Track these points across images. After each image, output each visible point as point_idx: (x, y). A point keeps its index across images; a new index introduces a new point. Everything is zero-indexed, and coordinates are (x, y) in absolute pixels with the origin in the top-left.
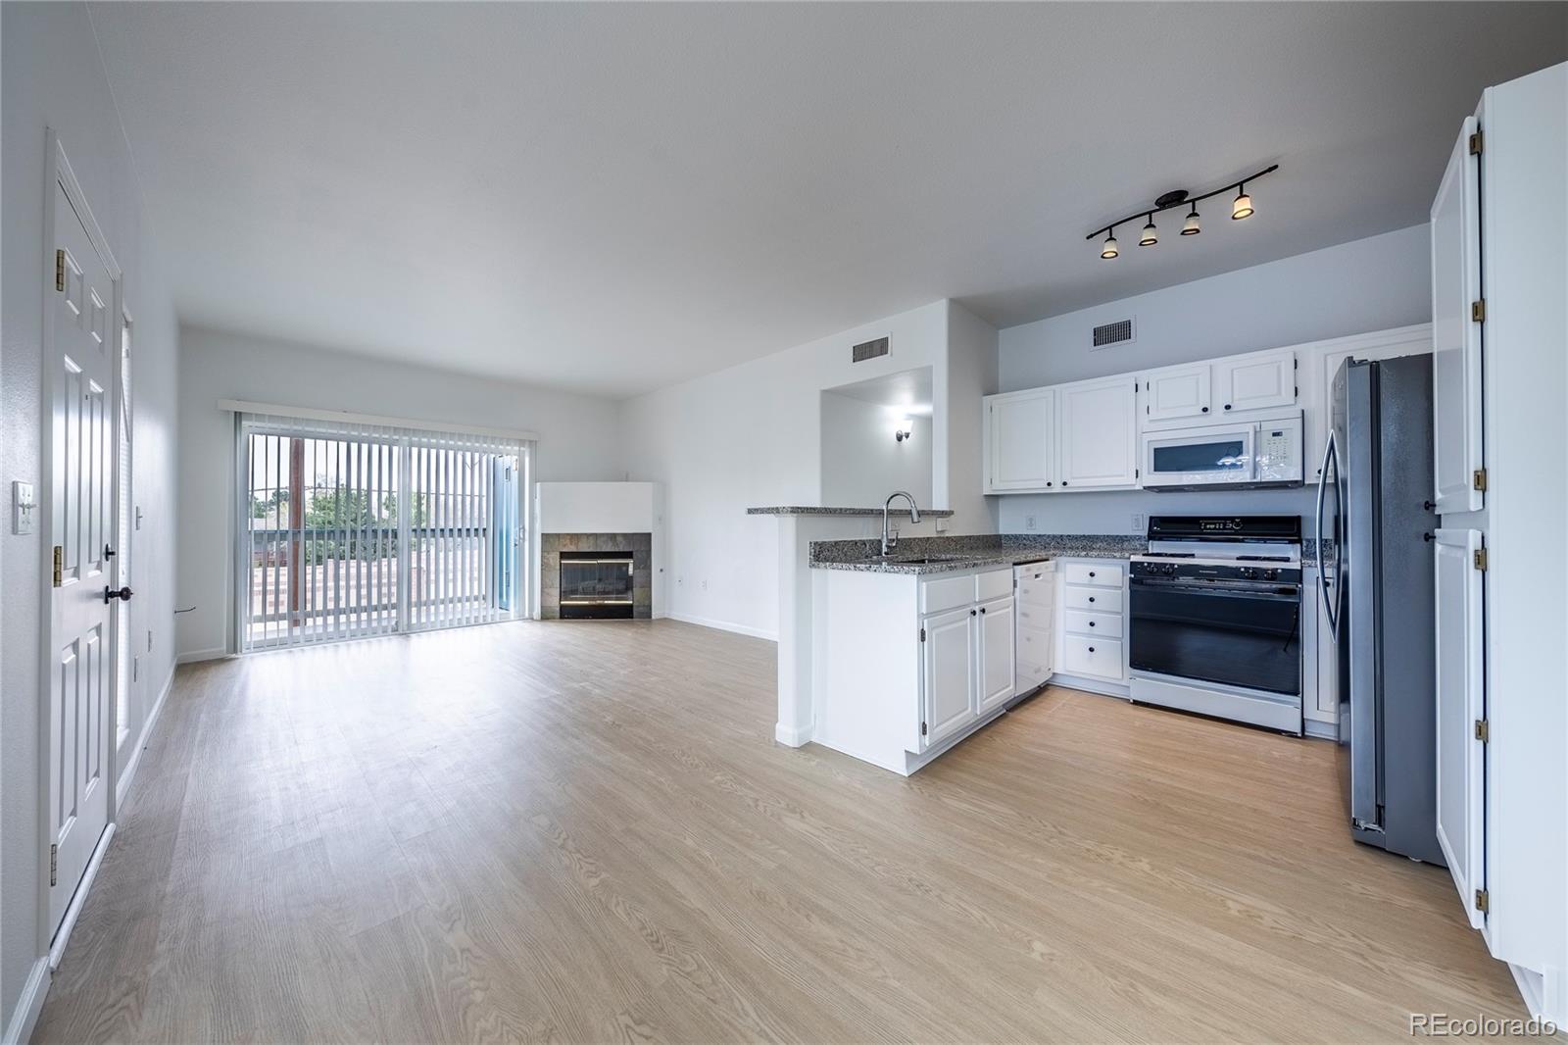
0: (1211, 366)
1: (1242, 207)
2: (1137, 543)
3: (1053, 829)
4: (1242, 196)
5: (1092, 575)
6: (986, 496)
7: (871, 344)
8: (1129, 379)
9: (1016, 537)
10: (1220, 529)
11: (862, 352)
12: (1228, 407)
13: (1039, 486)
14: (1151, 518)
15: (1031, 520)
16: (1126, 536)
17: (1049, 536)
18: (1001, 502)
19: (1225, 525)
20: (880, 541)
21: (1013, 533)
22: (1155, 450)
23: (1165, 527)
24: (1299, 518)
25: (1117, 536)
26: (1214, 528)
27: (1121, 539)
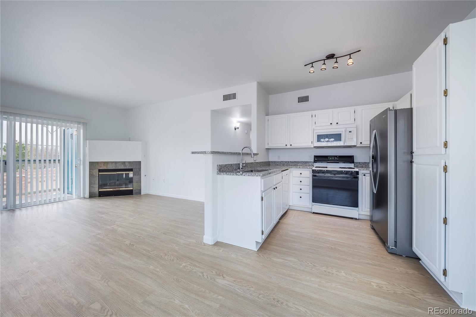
0: (333, 111)
1: (350, 61)
2: (310, 164)
3: (311, 265)
4: (350, 58)
5: (301, 174)
6: (266, 149)
7: (229, 95)
8: (310, 113)
9: (275, 162)
10: (333, 159)
11: (227, 98)
12: (337, 123)
13: (283, 146)
14: (314, 156)
15: (279, 156)
16: (307, 162)
17: (284, 162)
18: (270, 151)
19: (334, 158)
20: (239, 164)
21: (274, 161)
22: (318, 135)
23: (318, 159)
24: (353, 156)
25: (305, 162)
26: (332, 159)
27: (306, 162)
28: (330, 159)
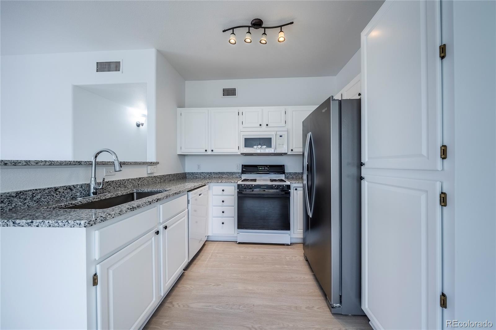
0: (262, 109)
1: (281, 36)
2: (238, 175)
4: (281, 31)
5: (223, 190)
6: (178, 155)
7: (109, 63)
8: (236, 110)
9: (193, 173)
11: (103, 67)
12: (267, 125)
13: (202, 151)
14: (242, 165)
15: (199, 166)
16: (234, 172)
17: (206, 173)
18: (186, 158)
19: (265, 168)
22: (245, 139)
23: (247, 169)
24: (284, 165)
25: (231, 172)
26: (262, 169)
27: (232, 174)
28: (260, 168)
